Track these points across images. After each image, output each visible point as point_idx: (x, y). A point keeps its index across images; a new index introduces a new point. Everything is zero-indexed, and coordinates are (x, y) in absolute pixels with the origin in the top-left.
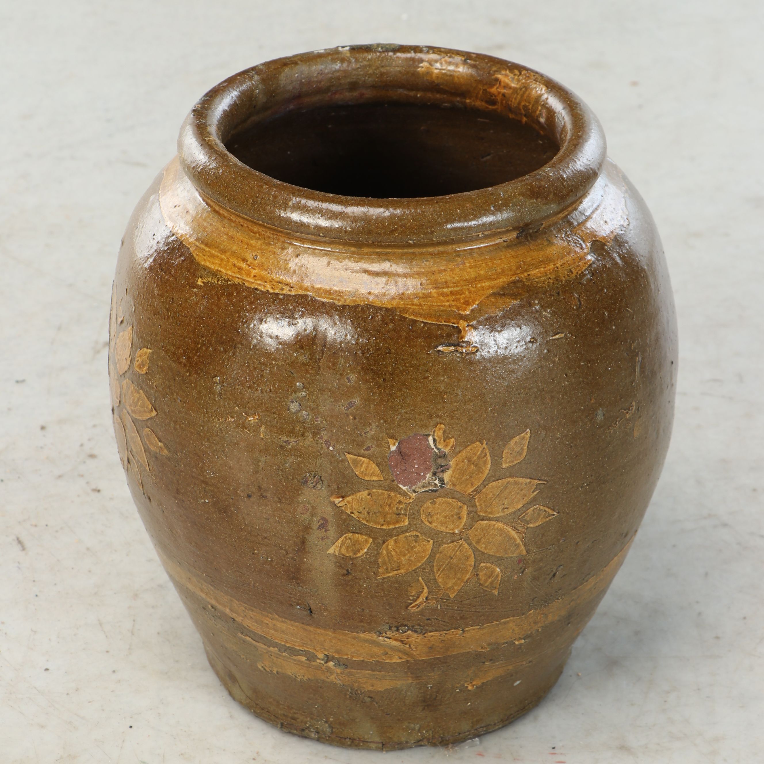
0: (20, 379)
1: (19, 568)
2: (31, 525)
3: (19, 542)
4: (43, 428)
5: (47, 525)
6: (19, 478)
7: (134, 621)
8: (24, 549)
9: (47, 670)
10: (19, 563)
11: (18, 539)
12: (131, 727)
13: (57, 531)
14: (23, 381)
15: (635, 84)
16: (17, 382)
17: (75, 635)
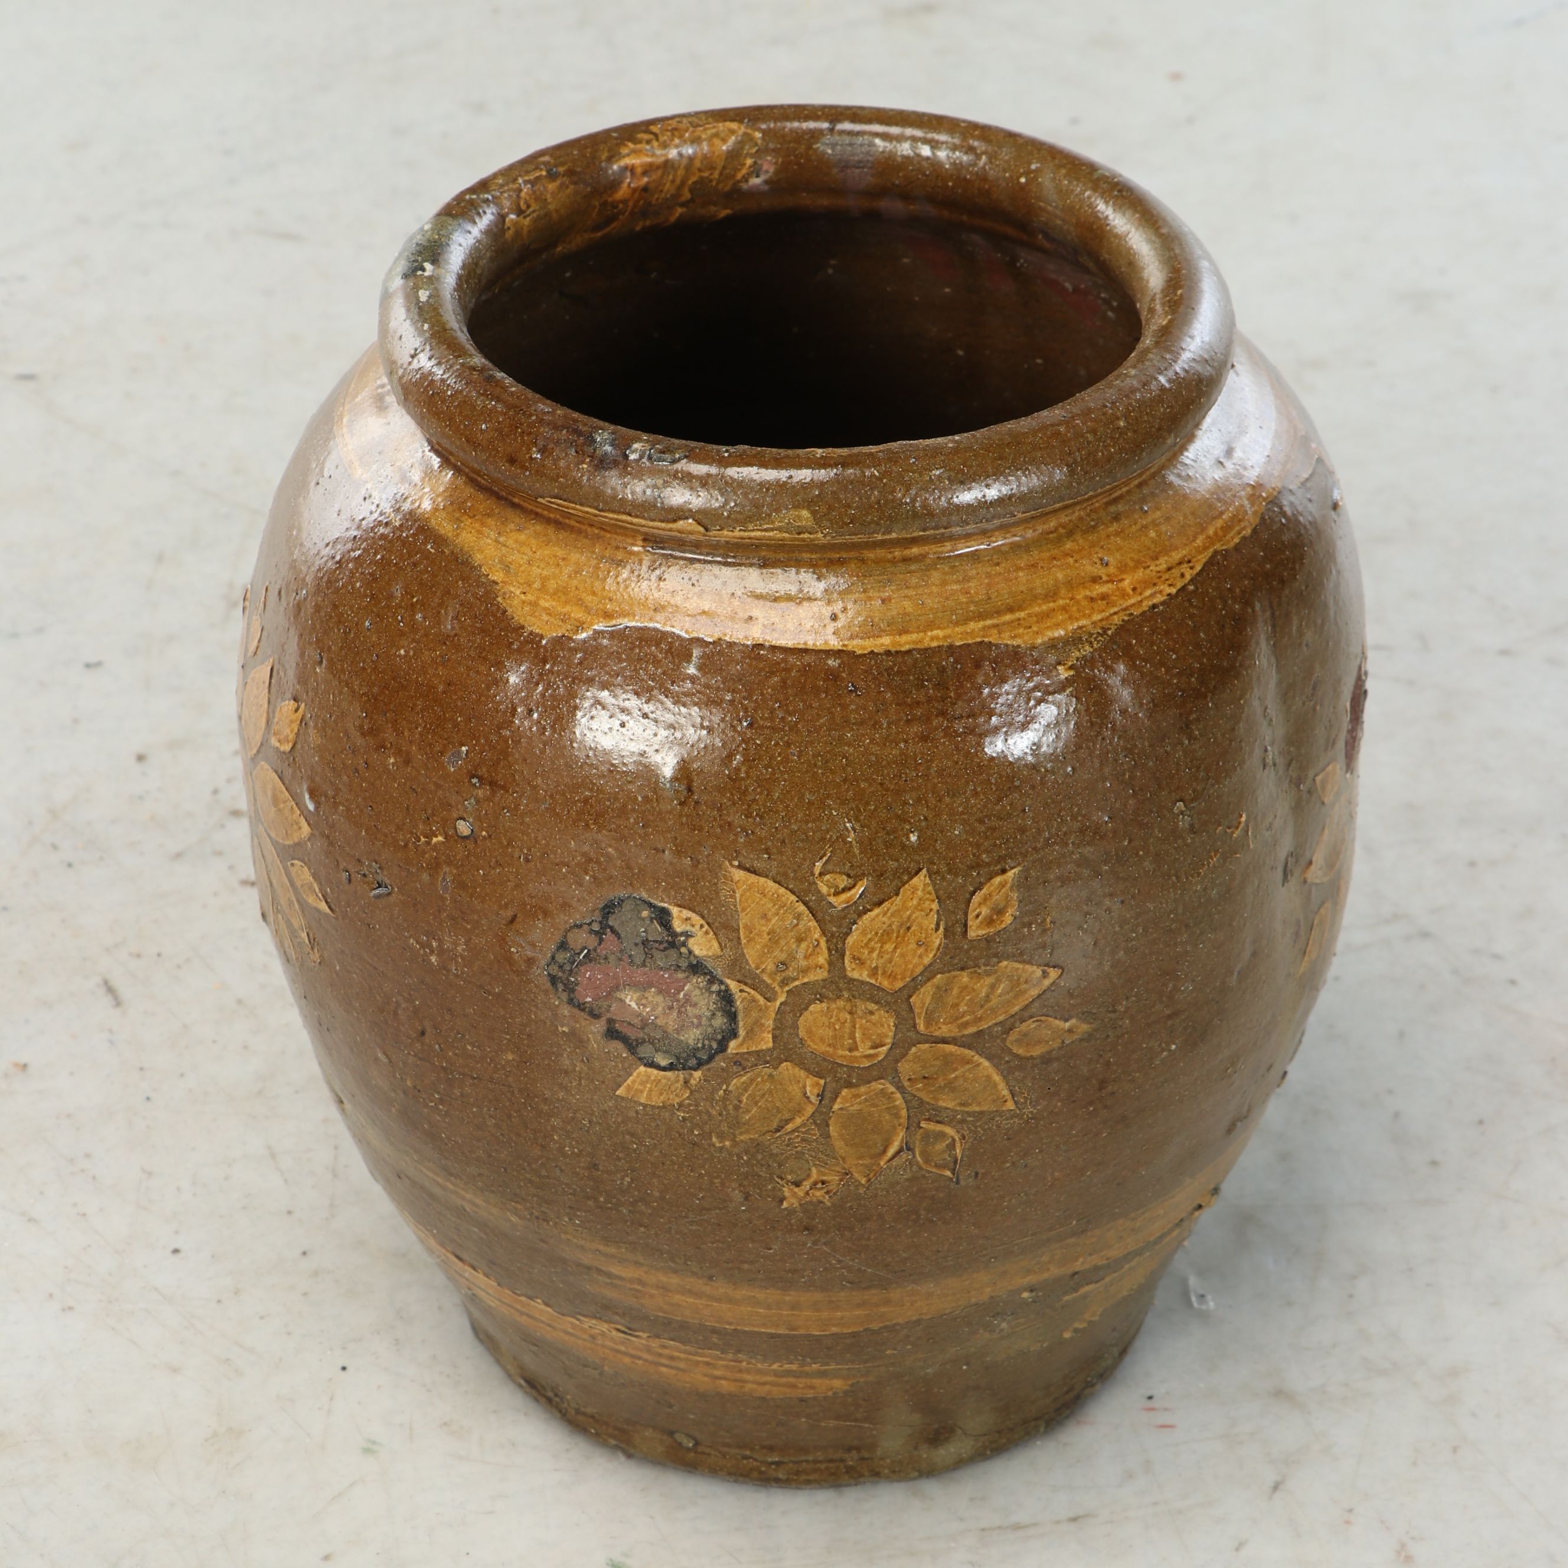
0: (93, 659)
1: (111, 1042)
2: (131, 954)
3: (110, 990)
4: (141, 758)
5: (159, 955)
6: (101, 859)
7: (336, 1148)
8: (118, 1003)
9: (176, 1251)
10: (110, 1031)
11: (106, 982)
12: (344, 1369)
13: (179, 967)
14: (98, 664)
15: (1176, 77)
16: (88, 666)
17: (226, 1178)
